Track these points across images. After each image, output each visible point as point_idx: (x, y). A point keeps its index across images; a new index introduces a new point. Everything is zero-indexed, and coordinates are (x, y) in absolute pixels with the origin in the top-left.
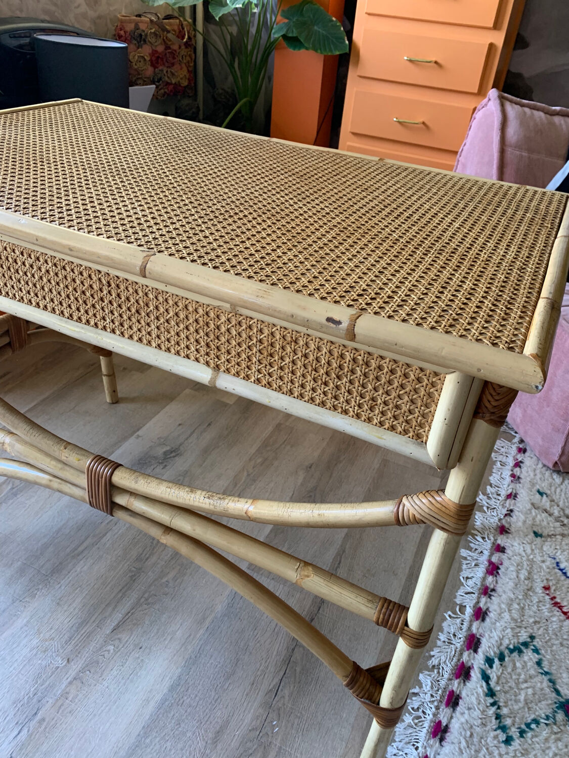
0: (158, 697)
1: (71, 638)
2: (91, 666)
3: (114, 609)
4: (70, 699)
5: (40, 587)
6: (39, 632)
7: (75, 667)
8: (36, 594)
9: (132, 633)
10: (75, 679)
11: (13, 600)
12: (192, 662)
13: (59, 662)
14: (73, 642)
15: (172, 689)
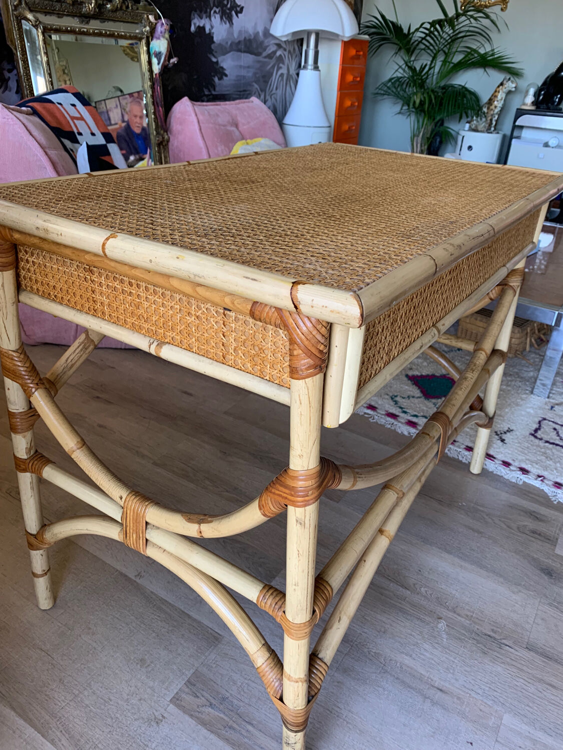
0: (457, 560)
1: (419, 619)
2: (440, 602)
3: (386, 590)
4: (472, 614)
5: (366, 650)
6: (416, 645)
7: (444, 613)
8: (375, 652)
9: (407, 576)
10: (455, 612)
11: (384, 673)
12: (426, 541)
13: (442, 625)
14: (422, 616)
15: (450, 553)
